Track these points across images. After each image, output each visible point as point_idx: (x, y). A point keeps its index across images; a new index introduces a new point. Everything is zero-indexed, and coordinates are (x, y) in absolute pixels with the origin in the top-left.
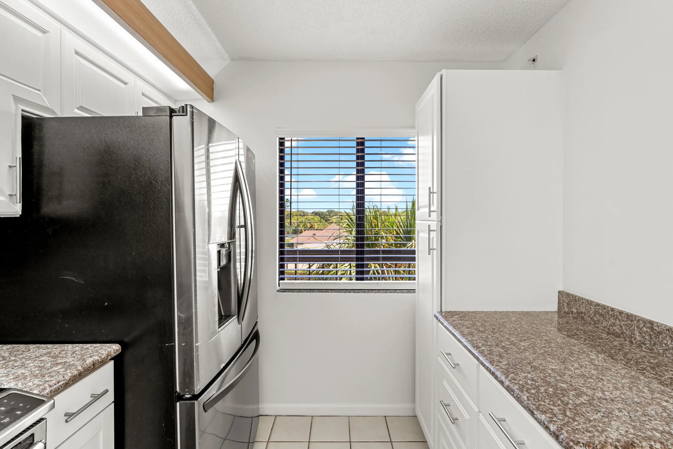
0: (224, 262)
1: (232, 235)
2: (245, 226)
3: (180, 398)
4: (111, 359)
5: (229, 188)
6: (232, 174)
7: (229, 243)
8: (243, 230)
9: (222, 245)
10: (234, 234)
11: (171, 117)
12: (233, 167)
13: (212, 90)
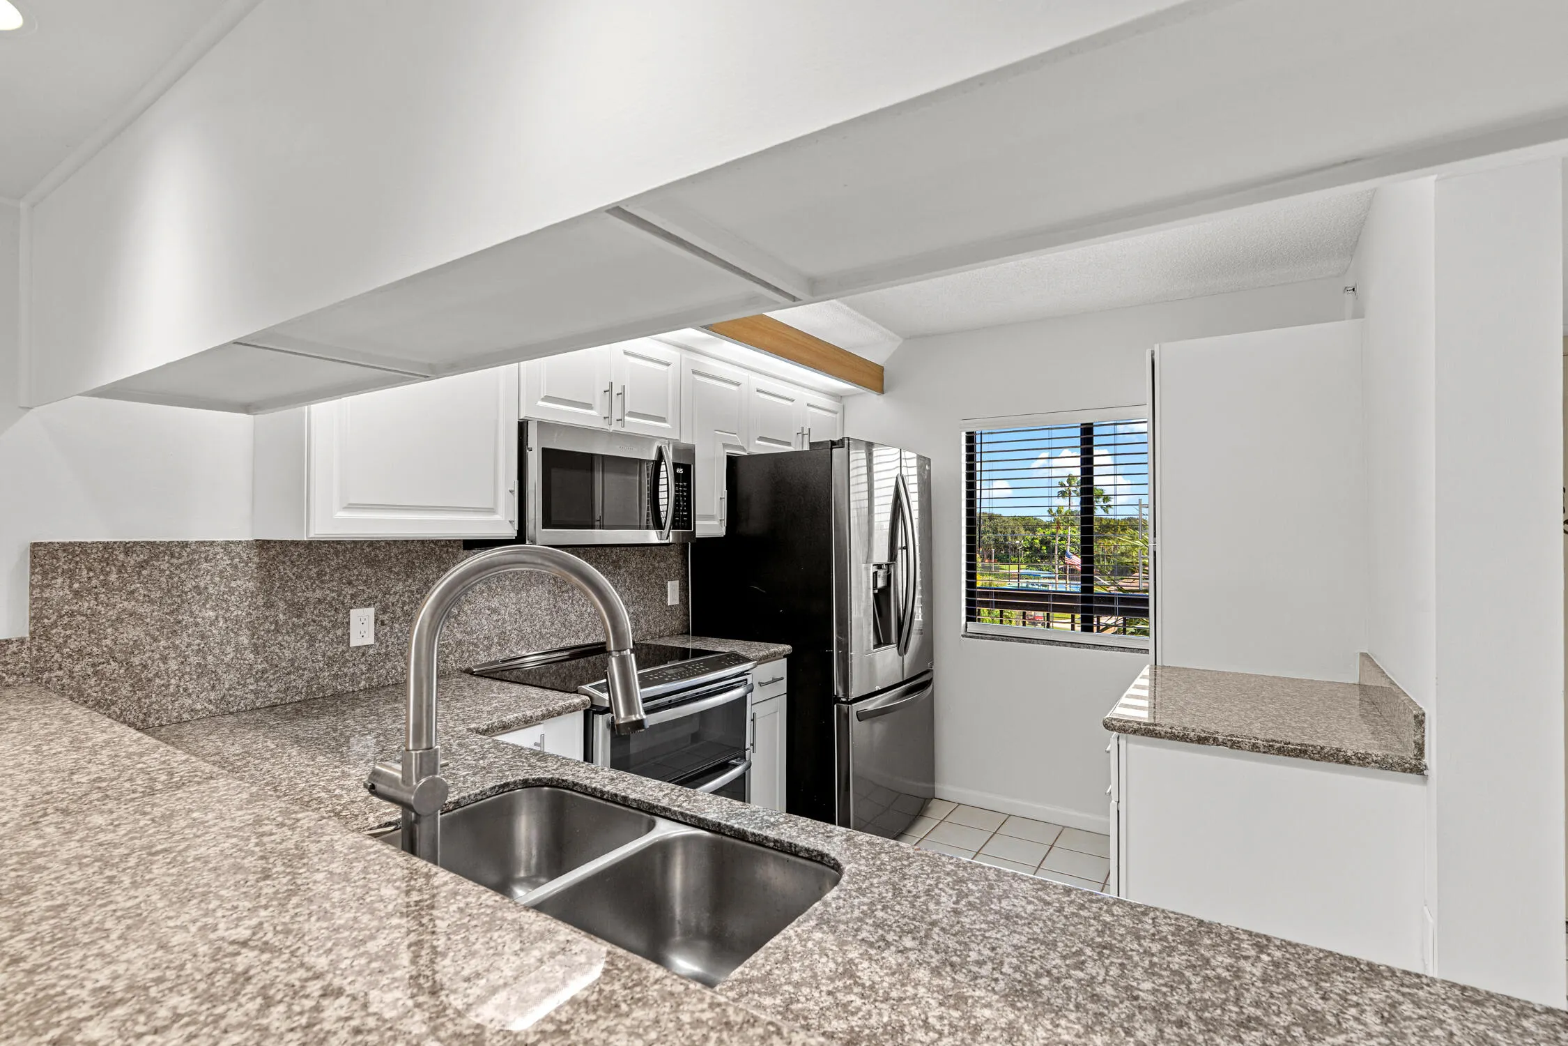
0: (881, 584)
1: (893, 556)
2: (906, 548)
3: (837, 700)
4: (784, 657)
5: (889, 508)
6: (892, 491)
7: (888, 565)
8: (904, 551)
9: (880, 567)
10: (896, 556)
11: (831, 449)
12: (893, 482)
13: (882, 380)
